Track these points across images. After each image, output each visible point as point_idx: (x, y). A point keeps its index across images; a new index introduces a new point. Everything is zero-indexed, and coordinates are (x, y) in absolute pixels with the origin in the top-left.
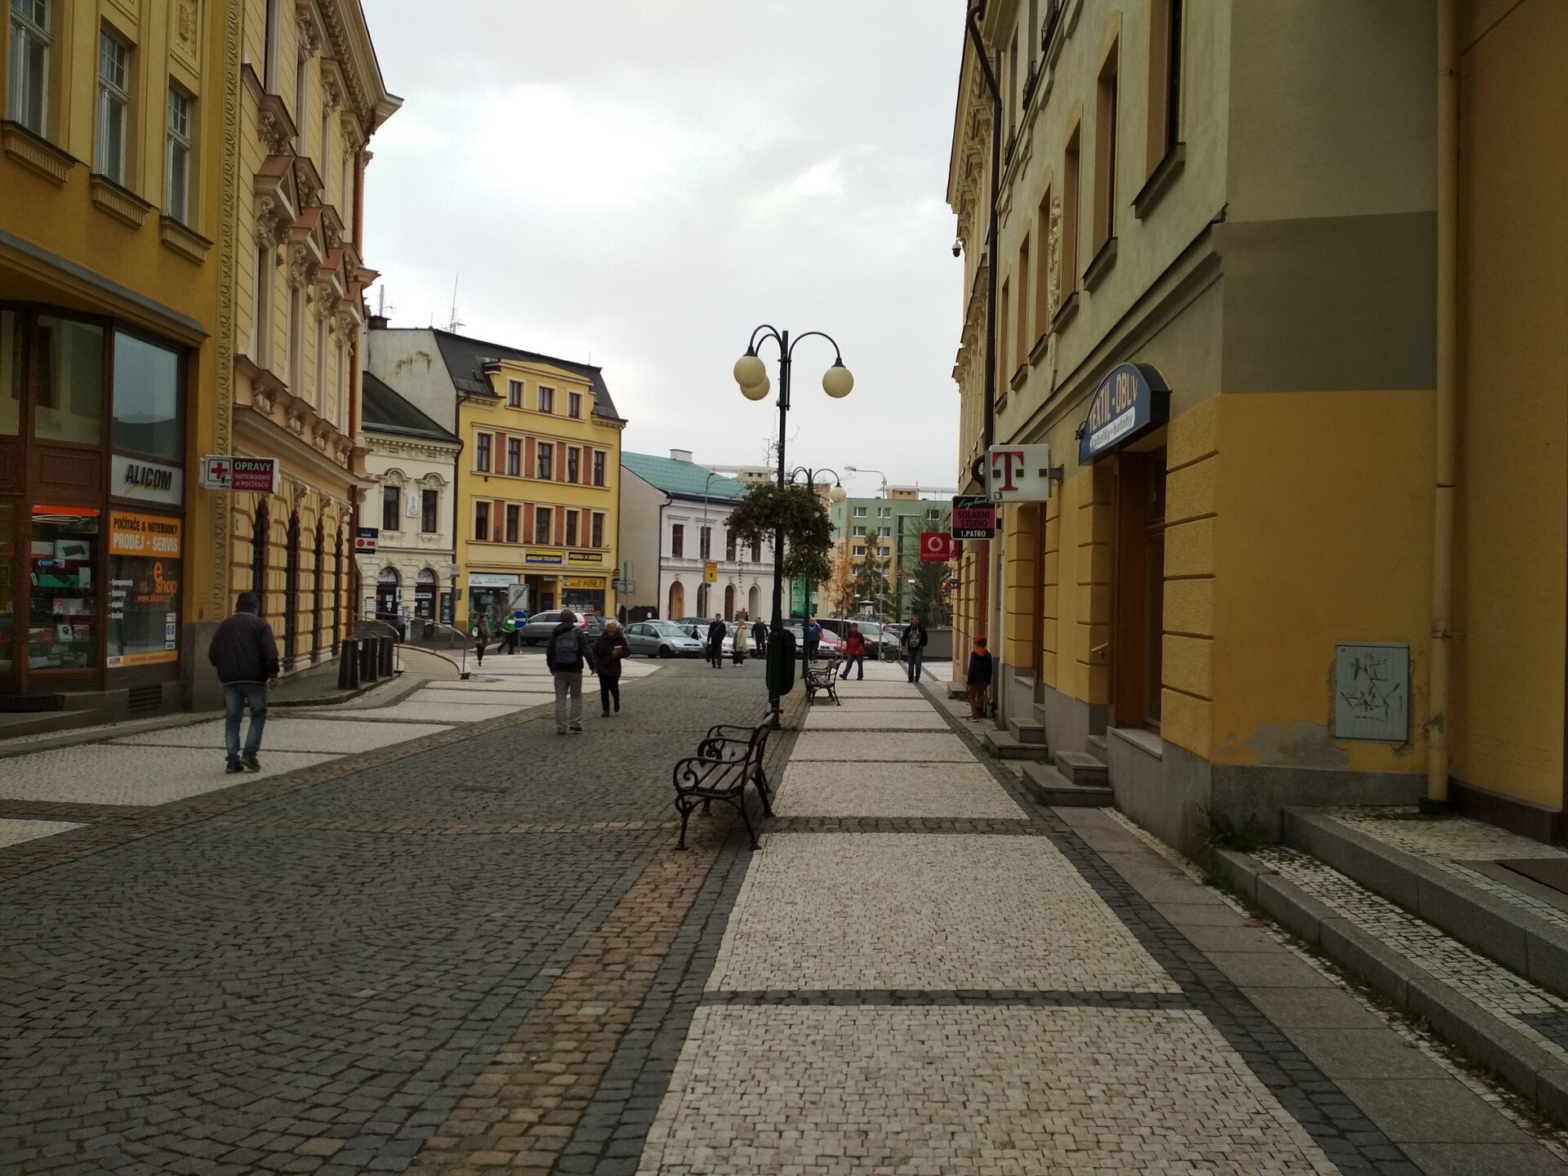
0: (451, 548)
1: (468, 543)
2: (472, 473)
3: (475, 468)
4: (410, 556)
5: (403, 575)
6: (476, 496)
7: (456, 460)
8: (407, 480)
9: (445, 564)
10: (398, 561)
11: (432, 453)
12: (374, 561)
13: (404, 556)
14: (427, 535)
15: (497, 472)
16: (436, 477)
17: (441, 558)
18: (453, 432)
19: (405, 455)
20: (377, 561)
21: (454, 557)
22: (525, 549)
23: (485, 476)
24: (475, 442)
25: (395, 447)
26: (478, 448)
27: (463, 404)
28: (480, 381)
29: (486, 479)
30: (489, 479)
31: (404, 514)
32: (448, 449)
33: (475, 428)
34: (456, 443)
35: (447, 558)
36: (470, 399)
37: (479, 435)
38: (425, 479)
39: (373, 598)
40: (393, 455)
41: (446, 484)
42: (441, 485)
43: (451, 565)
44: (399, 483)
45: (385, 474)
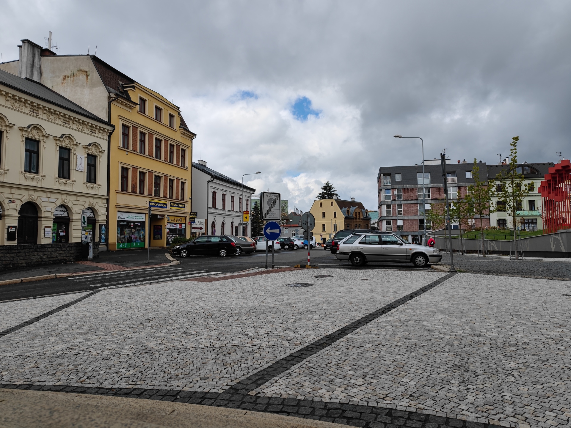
0: (106, 194)
1: (117, 192)
2: (118, 148)
3: (120, 145)
4: (78, 198)
5: (74, 211)
6: (121, 163)
7: (110, 137)
8: (77, 144)
9: (102, 205)
11: (93, 130)
13: (75, 198)
14: (91, 185)
15: (132, 150)
16: (96, 145)
17: (99, 201)
18: (106, 120)
19: (75, 127)
21: (108, 200)
22: (148, 199)
23: (127, 151)
24: (121, 129)
25: (68, 120)
26: (122, 133)
27: (113, 102)
28: (122, 93)
29: (127, 153)
30: (129, 153)
31: (75, 168)
32: (104, 129)
33: (120, 119)
34: (112, 126)
35: (103, 201)
36: (118, 100)
38: (89, 145)
39: (50, 227)
40: (66, 125)
41: (103, 152)
42: (100, 152)
43: (106, 205)
44: (71, 145)
45: (61, 137)
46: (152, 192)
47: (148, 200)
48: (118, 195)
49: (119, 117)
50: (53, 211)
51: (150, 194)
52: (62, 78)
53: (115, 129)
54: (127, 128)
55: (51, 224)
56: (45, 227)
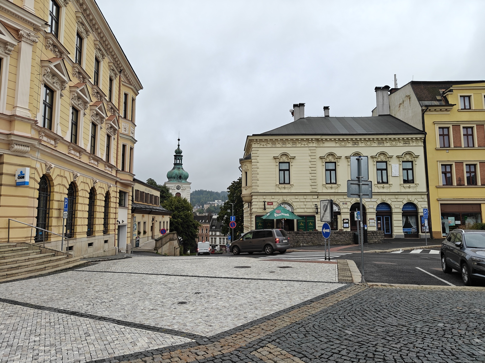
0: (425, 190)
1: (438, 187)
2: (437, 149)
3: (438, 146)
4: (397, 197)
5: (393, 207)
6: (440, 161)
7: (425, 142)
8: (391, 157)
9: (422, 200)
10: (388, 200)
11: (406, 142)
12: (372, 200)
13: (393, 197)
15: (454, 147)
16: (409, 153)
17: (419, 197)
18: (422, 129)
19: (388, 144)
20: (375, 200)
21: (428, 195)
23: (447, 150)
24: (437, 132)
25: (381, 141)
26: (440, 135)
27: (426, 113)
28: (440, 100)
29: (447, 151)
30: (450, 151)
31: (390, 175)
32: (416, 138)
33: (436, 124)
34: (423, 134)
35: (423, 196)
36: (430, 110)
37: (439, 128)
38: (402, 155)
39: (374, 219)
40: (381, 145)
41: (417, 157)
42: (414, 157)
43: (426, 200)
44: (386, 159)
45: (376, 155)
48: (439, 189)
49: (434, 123)
50: (375, 207)
52: (398, 106)
53: (427, 135)
54: (447, 129)
55: (374, 216)
56: (370, 219)
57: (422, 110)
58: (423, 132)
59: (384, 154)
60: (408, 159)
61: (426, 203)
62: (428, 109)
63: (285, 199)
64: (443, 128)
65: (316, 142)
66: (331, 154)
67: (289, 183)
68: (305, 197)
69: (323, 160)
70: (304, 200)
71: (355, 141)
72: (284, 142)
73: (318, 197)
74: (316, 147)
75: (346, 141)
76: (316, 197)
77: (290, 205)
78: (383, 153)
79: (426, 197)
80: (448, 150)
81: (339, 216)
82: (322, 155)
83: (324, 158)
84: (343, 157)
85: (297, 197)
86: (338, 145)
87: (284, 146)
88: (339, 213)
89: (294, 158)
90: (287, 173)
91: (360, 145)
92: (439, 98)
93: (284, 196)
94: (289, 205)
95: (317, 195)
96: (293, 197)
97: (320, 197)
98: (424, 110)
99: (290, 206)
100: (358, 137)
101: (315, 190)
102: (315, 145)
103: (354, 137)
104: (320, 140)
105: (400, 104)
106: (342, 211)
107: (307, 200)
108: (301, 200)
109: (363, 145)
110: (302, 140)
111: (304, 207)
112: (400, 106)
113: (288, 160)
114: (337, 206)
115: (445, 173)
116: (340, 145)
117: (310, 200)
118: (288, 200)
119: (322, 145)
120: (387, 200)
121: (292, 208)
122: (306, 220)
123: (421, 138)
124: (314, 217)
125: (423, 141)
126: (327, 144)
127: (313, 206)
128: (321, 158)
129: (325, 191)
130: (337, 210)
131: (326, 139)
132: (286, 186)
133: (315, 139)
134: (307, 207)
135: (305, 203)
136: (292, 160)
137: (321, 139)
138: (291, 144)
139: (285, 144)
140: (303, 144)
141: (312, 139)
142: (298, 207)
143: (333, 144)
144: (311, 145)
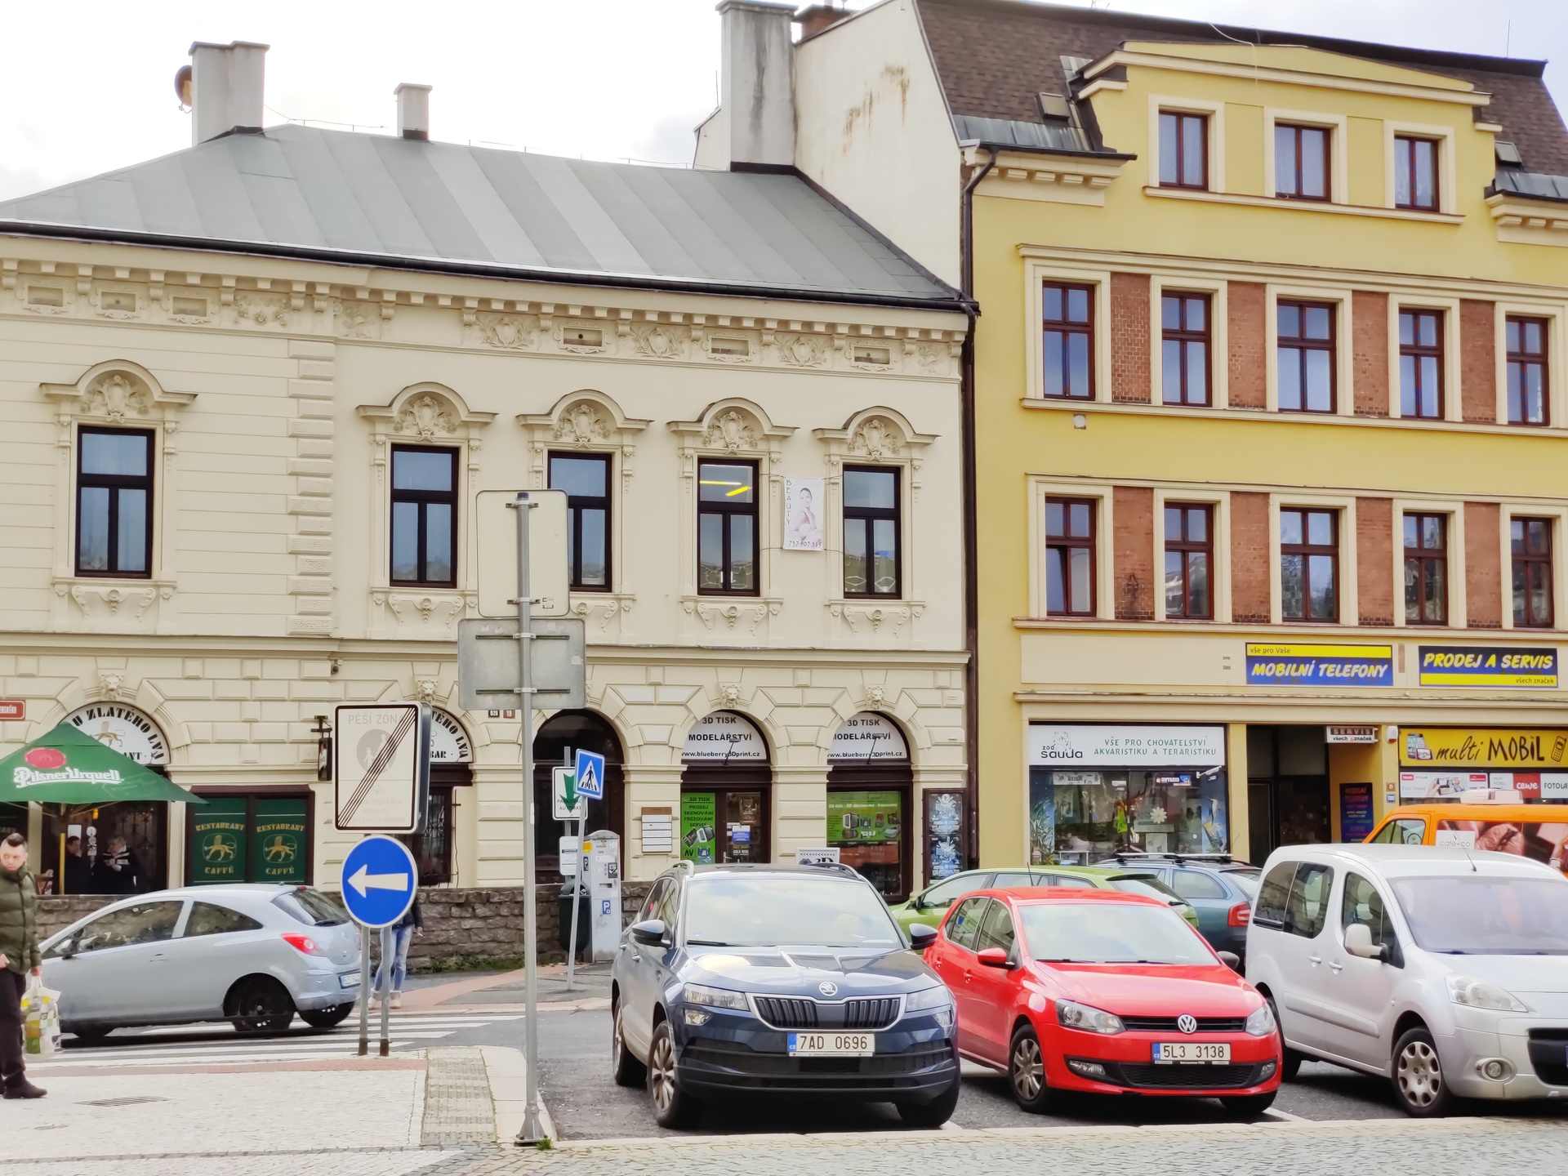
0: (956, 641)
1: (1024, 627)
2: (1027, 407)
3: (1035, 389)
4: (803, 675)
5: (781, 735)
6: (1041, 478)
7: (966, 363)
8: (784, 435)
9: (935, 698)
12: (666, 694)
13: (784, 677)
14: (866, 607)
15: (1118, 399)
16: (885, 421)
17: (923, 678)
18: (954, 281)
19: (772, 358)
20: (681, 695)
21: (971, 670)
22: (1241, 642)
23: (1076, 413)
24: (1034, 307)
25: (734, 335)
26: (1048, 326)
27: (979, 190)
28: (1059, 121)
29: (1080, 421)
30: (1091, 422)
31: (775, 543)
32: (925, 332)
33: (1029, 262)
34: (962, 311)
35: (943, 678)
36: (1003, 172)
37: (1048, 283)
38: (846, 427)
39: (667, 811)
40: (729, 359)
41: (925, 441)
42: (909, 445)
43: (961, 697)
44: (753, 444)
45: (700, 420)
46: (1266, 601)
47: (1235, 650)
48: (1028, 639)
49: (1023, 253)
50: (680, 739)
51: (1251, 614)
52: (843, 123)
53: (979, 321)
54: (1083, 294)
55: (670, 794)
56: (645, 811)
57: (966, 170)
58: (961, 303)
59: (743, 413)
60: (875, 455)
61: (959, 717)
62: (991, 165)
63: (113, 683)
64: (1065, 286)
65: (340, 308)
66: (432, 397)
67: (147, 573)
68: (252, 667)
69: (381, 428)
70: (242, 689)
71: (580, 325)
72: (117, 288)
73: (335, 670)
74: (336, 341)
75: (528, 321)
76: (325, 668)
77: (143, 720)
78: (737, 411)
79: (958, 679)
80: (1083, 413)
81: (460, 793)
82: (376, 395)
83: (389, 419)
84: (506, 419)
85: (194, 667)
86: (474, 338)
87: (119, 315)
88: (463, 774)
89: (185, 402)
90: (132, 500)
91: (612, 347)
92: (1054, 104)
93: (104, 662)
94: (137, 721)
95: (332, 656)
96: (172, 667)
97: (347, 669)
98: (973, 168)
99: (146, 728)
100: (602, 300)
101: (316, 625)
102: (328, 324)
103: (576, 298)
104: (364, 295)
105: (854, 113)
106: (481, 761)
107: (261, 689)
108: (225, 690)
109: (627, 348)
110: (246, 285)
111: (241, 731)
112: (849, 126)
113: (143, 411)
114: (454, 730)
115: (1061, 547)
116: (488, 340)
117: (279, 690)
118: (131, 684)
119: (372, 330)
120: (746, 696)
121: (161, 740)
122: (250, 822)
123: (948, 334)
124: (303, 798)
125: (958, 351)
126: (407, 327)
127: (305, 731)
128: (367, 415)
129: (382, 628)
130: (452, 756)
131: (404, 296)
132: (125, 588)
133: (333, 287)
134: (262, 731)
135: (252, 710)
136: (170, 415)
137: (373, 292)
138: (170, 305)
139: (124, 301)
140: (253, 310)
141: (311, 285)
142: (202, 732)
143: (442, 330)
144: (303, 323)
